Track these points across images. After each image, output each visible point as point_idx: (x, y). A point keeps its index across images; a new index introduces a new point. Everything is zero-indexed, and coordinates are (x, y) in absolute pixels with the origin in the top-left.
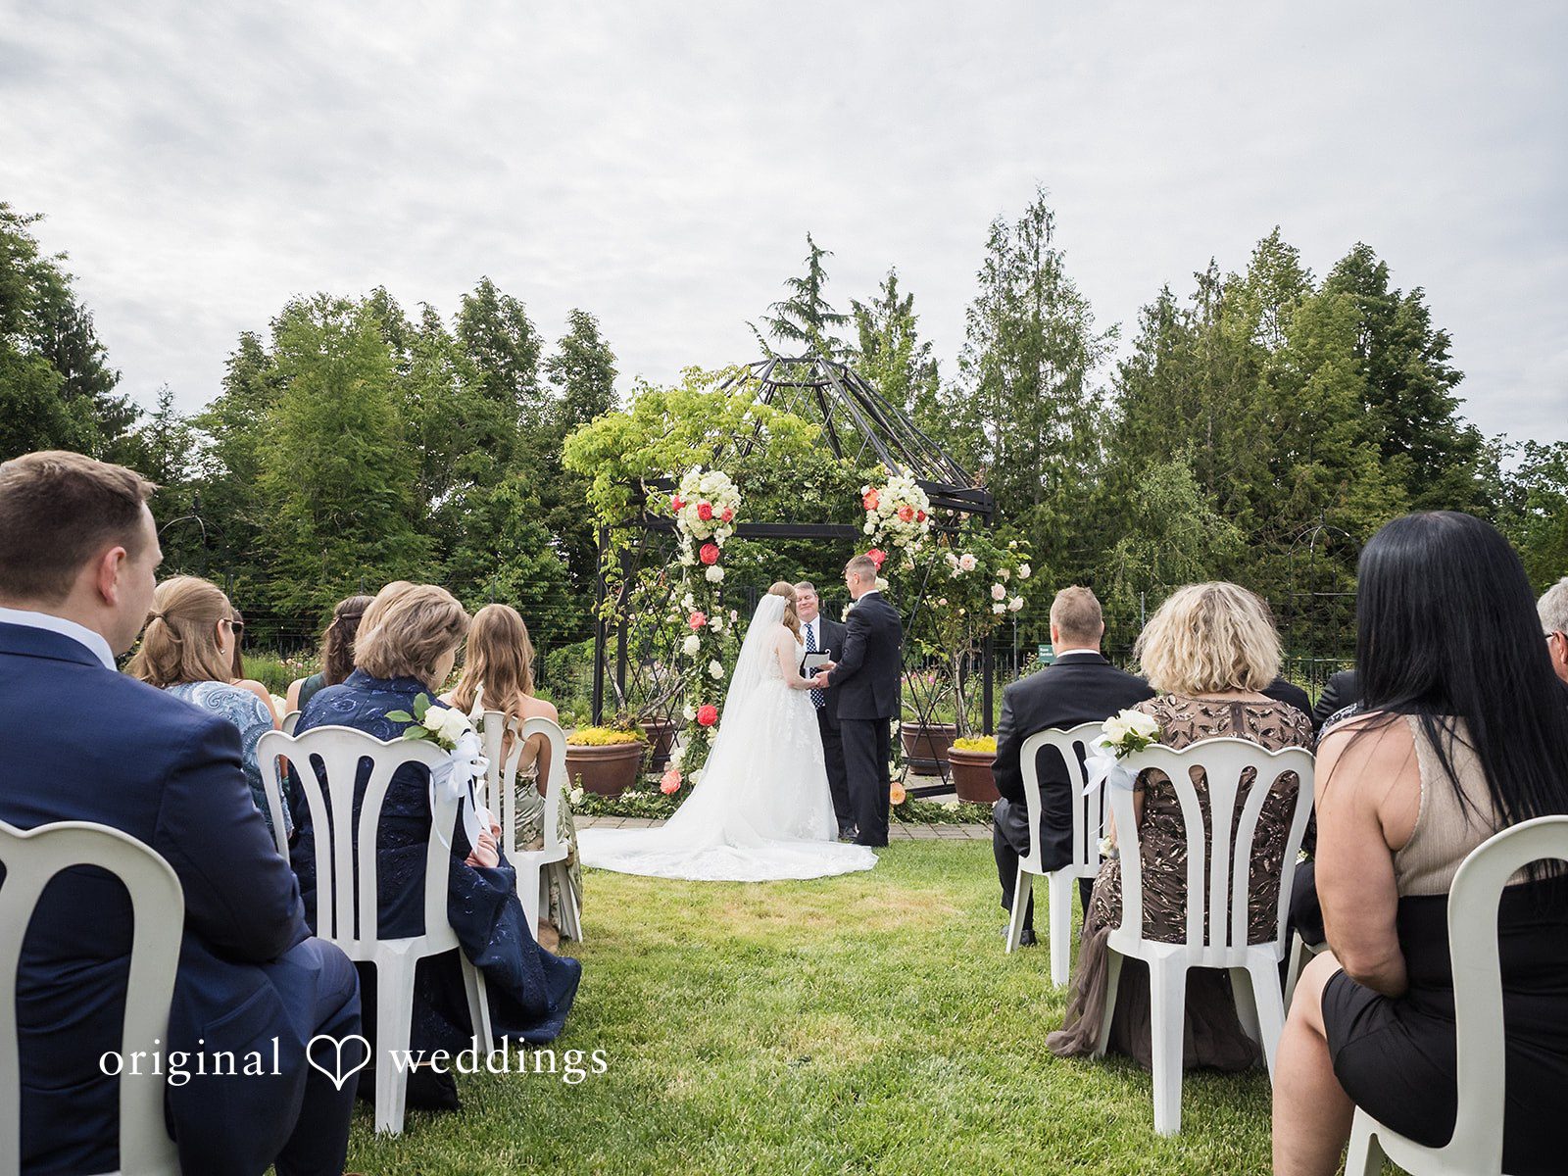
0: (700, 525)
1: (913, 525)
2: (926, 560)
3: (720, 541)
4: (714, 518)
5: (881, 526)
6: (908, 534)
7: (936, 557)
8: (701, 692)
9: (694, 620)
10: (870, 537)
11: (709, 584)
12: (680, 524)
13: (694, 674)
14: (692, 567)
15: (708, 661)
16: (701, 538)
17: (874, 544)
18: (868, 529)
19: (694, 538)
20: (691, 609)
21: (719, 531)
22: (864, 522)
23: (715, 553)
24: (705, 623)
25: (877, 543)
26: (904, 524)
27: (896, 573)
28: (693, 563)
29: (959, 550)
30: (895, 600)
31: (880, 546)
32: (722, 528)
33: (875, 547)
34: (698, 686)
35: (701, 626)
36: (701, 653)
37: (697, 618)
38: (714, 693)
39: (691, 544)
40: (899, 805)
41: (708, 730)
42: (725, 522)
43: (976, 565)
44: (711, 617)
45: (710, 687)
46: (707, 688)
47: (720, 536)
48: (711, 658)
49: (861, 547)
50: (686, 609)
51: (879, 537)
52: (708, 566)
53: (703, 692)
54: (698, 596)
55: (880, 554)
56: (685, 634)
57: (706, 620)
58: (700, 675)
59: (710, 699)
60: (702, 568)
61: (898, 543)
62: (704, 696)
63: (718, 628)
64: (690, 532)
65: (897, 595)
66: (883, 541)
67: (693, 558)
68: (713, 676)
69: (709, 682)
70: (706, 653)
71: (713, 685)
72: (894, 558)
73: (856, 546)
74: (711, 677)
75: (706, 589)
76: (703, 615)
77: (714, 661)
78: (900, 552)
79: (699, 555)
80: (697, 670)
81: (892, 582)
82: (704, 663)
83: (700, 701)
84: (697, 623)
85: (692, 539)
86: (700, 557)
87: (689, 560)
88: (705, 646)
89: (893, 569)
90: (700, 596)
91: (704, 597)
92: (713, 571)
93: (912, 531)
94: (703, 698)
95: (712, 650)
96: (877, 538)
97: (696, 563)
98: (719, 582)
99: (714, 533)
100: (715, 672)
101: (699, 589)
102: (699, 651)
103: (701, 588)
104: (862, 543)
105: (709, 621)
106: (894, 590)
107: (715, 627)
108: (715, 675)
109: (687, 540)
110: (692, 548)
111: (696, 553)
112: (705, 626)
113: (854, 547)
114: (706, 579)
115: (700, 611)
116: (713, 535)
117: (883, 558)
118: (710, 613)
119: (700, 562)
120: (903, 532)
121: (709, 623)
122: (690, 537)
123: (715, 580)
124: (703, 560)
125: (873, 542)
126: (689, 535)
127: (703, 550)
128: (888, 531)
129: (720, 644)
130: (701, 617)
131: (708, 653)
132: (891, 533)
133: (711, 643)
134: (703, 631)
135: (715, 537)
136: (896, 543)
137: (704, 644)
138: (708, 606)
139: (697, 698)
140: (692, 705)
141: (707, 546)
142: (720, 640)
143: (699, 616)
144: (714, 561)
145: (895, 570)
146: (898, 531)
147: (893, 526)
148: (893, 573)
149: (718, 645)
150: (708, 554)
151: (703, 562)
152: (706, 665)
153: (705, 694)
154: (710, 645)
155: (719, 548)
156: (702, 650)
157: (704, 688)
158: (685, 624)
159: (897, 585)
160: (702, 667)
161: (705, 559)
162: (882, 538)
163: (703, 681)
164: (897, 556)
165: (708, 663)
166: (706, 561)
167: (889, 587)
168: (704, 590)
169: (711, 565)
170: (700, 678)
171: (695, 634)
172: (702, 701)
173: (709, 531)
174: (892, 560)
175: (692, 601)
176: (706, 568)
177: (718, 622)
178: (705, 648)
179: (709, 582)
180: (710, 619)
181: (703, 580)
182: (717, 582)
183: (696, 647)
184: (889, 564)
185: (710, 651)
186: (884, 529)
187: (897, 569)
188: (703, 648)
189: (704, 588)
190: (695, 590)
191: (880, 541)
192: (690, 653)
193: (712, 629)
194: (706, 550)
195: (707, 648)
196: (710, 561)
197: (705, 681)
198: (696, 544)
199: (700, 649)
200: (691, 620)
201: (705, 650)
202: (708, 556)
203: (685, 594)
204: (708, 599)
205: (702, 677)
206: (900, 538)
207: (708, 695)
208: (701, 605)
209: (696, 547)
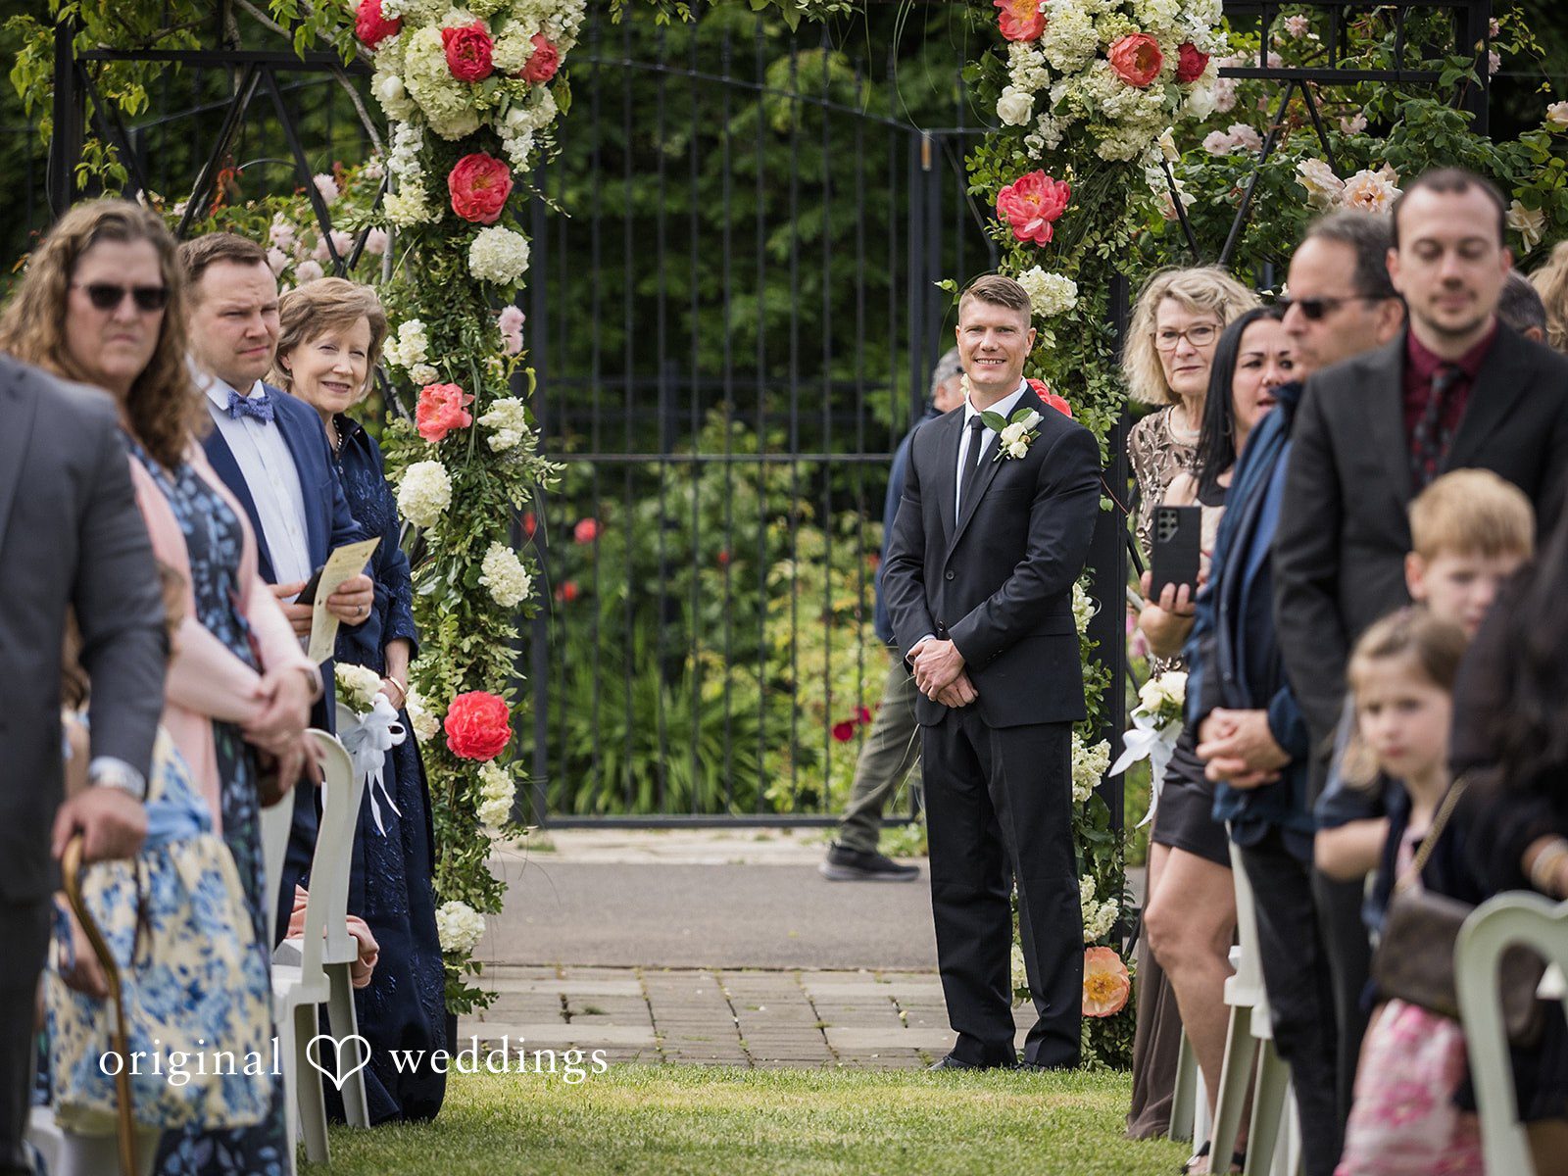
0: (450, 97)
1: (1159, 94)
3: (519, 150)
4: (499, 73)
5: (1056, 95)
6: (1145, 125)
8: (455, 648)
9: (428, 409)
10: (1021, 131)
11: (481, 288)
12: (385, 87)
13: (429, 587)
14: (419, 232)
15: (479, 547)
16: (454, 132)
17: (1033, 153)
18: (1013, 104)
19: (431, 137)
20: (420, 373)
21: (518, 116)
22: (998, 82)
23: (496, 185)
24: (467, 420)
26: (1131, 93)
27: (1104, 250)
28: (425, 215)
30: (1106, 340)
31: (1052, 161)
32: (525, 104)
33: (1035, 165)
34: (447, 633)
35: (453, 430)
36: (455, 517)
37: (446, 405)
38: (499, 652)
39: (417, 154)
40: (1109, 1020)
41: (481, 773)
42: (535, 82)
44: (487, 399)
45: (483, 632)
46: (474, 638)
47: (517, 134)
48: (489, 537)
49: (990, 160)
50: (401, 371)
51: (1049, 132)
52: (470, 228)
53: (462, 650)
54: (441, 326)
55: (1052, 189)
56: (399, 454)
57: (470, 409)
58: (452, 594)
59: (484, 674)
60: (455, 235)
61: (1112, 154)
62: (468, 662)
63: (512, 436)
64: (417, 115)
65: (1110, 323)
66: (1062, 144)
67: (426, 199)
68: (495, 597)
69: (483, 617)
70: (472, 519)
71: (498, 629)
72: (1102, 199)
73: (972, 155)
74: (490, 598)
75: (471, 307)
76: (460, 395)
77: (496, 545)
78: (1122, 180)
79: (447, 188)
80: (440, 578)
81: (1094, 280)
82: (464, 553)
83: (453, 680)
84: (442, 422)
85: (423, 140)
86: (448, 199)
87: (414, 207)
88: (467, 497)
89: (1097, 235)
90: (447, 328)
91: (464, 332)
92: (494, 244)
93: (1159, 116)
94: (464, 670)
95: (491, 511)
96: (1044, 134)
97: (435, 216)
98: (511, 282)
99: (497, 121)
100: (505, 582)
101: (445, 304)
102: (448, 514)
103: (451, 300)
104: (994, 146)
105: (480, 414)
106: (1100, 308)
107: (501, 432)
108: (502, 594)
109: (406, 144)
110: (423, 167)
111: (436, 184)
112: (467, 431)
113: (967, 158)
114: (469, 271)
115: (450, 382)
116: (495, 127)
117: (1061, 203)
118: (482, 385)
119: (449, 212)
120: (1127, 118)
121: (483, 420)
122: (418, 133)
123: (500, 273)
124: (458, 208)
125: (1031, 148)
126: (413, 125)
127: (460, 174)
128: (1077, 116)
129: (517, 490)
130: (456, 399)
131: (478, 520)
132: (1087, 121)
133: (489, 484)
134: (459, 446)
135: (500, 131)
136: (1106, 150)
137: (463, 491)
138: (476, 360)
139: (445, 667)
140: (423, 691)
141: (471, 160)
142: (517, 474)
143: (448, 399)
144: (494, 209)
145: (1106, 241)
146: (1109, 117)
147: (1094, 100)
148: (1098, 254)
149: (509, 491)
150: (478, 190)
151: (456, 211)
152: (473, 561)
153: (469, 655)
154: (486, 495)
155: (515, 171)
156: (459, 508)
157: (464, 637)
158: (393, 419)
159: (1109, 291)
160: (459, 566)
161: (466, 206)
162: (1061, 132)
163: (463, 614)
164: (1113, 192)
165: (477, 553)
166: (468, 212)
167: (1083, 299)
168: (463, 310)
169: (485, 226)
170: (453, 603)
171: (434, 455)
172: (460, 679)
173: (480, 113)
174: (1095, 207)
175: (423, 344)
176: (469, 235)
177: (512, 415)
178: (470, 504)
179: (479, 281)
180: (484, 408)
181: (461, 277)
182: (506, 280)
183: (439, 501)
184: (1084, 220)
185: (486, 515)
186: (1064, 106)
187: (1111, 237)
188: (460, 504)
189: (461, 303)
190: (430, 306)
191: (1052, 145)
192: (418, 520)
193: (491, 440)
194: (468, 174)
195: (476, 503)
196: (482, 212)
197: (469, 615)
198: (435, 153)
199: (451, 505)
200: (422, 408)
201: (469, 511)
202: (476, 197)
203: (396, 322)
204: (478, 338)
205: (459, 601)
206: (1121, 136)
207: (480, 659)
208: (455, 360)
209: (433, 162)
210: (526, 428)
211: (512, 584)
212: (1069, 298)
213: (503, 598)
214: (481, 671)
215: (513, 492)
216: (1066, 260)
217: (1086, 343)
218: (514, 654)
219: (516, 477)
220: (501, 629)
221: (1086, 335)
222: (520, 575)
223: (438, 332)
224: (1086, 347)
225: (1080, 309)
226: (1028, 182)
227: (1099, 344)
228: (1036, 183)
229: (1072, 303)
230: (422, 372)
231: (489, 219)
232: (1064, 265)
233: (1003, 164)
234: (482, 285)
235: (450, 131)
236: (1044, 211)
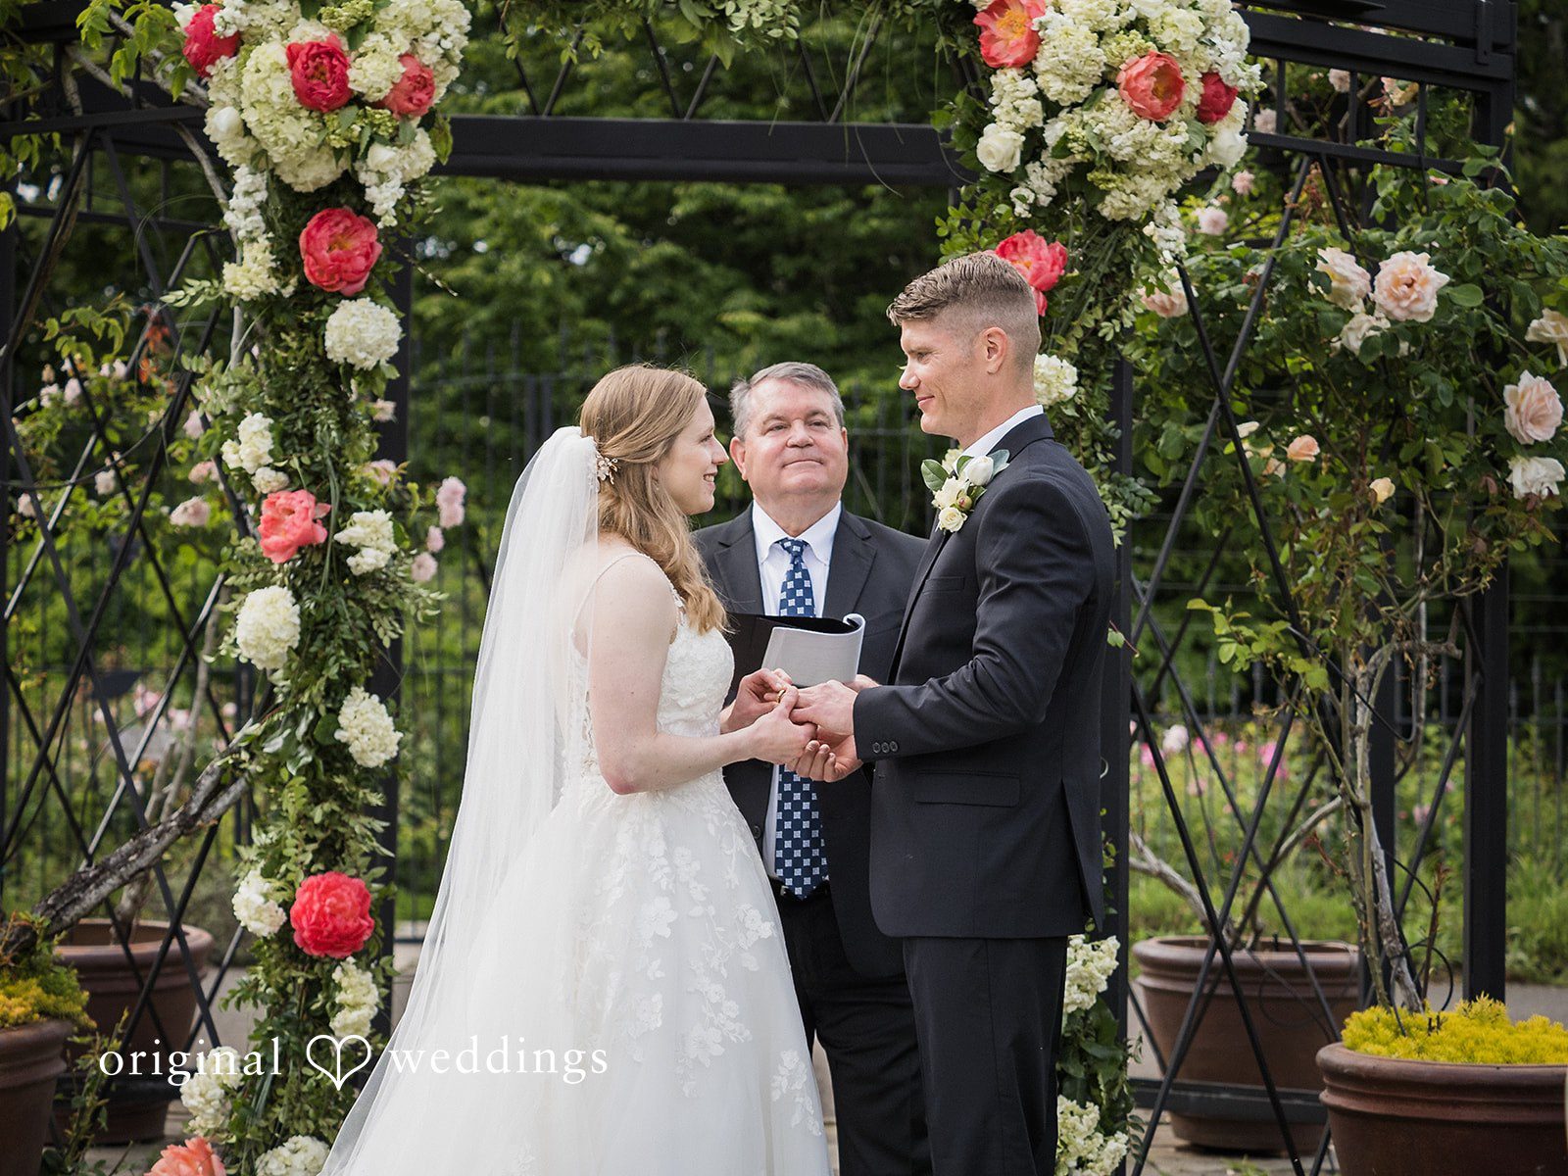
0: (298, 130)
1: (1180, 133)
2: (1236, 276)
3: (384, 198)
4: (358, 100)
5: (1052, 134)
6: (1161, 171)
7: (1276, 265)
8: (304, 818)
9: (274, 522)
10: (1005, 181)
11: (338, 375)
12: (220, 122)
13: (276, 744)
14: (266, 306)
15: (336, 692)
16: (307, 181)
17: (1021, 209)
18: (998, 146)
19: (279, 186)
20: (265, 479)
21: (381, 155)
22: (979, 120)
23: (360, 247)
24: (321, 534)
25: (1034, 207)
26: (1145, 130)
27: (1108, 330)
28: (273, 285)
29: (1375, 235)
30: (1106, 443)
31: (1047, 219)
32: (392, 140)
33: (1024, 224)
34: (293, 799)
35: (304, 548)
36: (306, 656)
37: (291, 515)
38: (358, 824)
39: (262, 207)
41: (337, 975)
42: (405, 115)
43: (1443, 299)
44: (347, 510)
45: (339, 798)
46: (327, 806)
47: (382, 177)
48: (347, 680)
49: (966, 223)
50: (245, 477)
51: (1040, 183)
52: (329, 301)
53: (312, 819)
54: (293, 422)
55: (1045, 252)
56: (242, 580)
57: (326, 521)
58: (303, 751)
59: (342, 851)
60: (310, 310)
61: (1120, 209)
62: (320, 835)
63: (376, 558)
64: (259, 159)
65: (1112, 423)
66: (1057, 201)
67: (274, 265)
68: (355, 756)
69: (338, 780)
70: (326, 658)
71: (357, 792)
72: (1103, 269)
73: (945, 217)
74: (349, 758)
75: (327, 396)
76: (312, 504)
77: (358, 691)
78: (1128, 245)
79: (299, 252)
80: (288, 731)
81: (1095, 368)
82: (318, 700)
83: (301, 858)
84: (290, 537)
85: (267, 189)
86: (300, 265)
87: (257, 274)
88: (321, 632)
89: (1098, 313)
90: (300, 424)
91: (318, 427)
92: (355, 319)
93: (1179, 159)
94: (314, 846)
95: (350, 648)
96: (1035, 187)
97: (284, 286)
98: (377, 366)
99: (357, 165)
100: (366, 738)
101: (298, 395)
102: (298, 651)
103: (306, 390)
104: (972, 205)
105: (339, 529)
106: (1103, 403)
107: (364, 551)
108: (363, 751)
109: (247, 194)
110: (270, 226)
111: (285, 246)
112: (321, 549)
113: (938, 221)
114: (325, 353)
115: (301, 487)
116: (356, 173)
117: (1057, 268)
118: (343, 493)
119: (303, 283)
120: (1141, 161)
121: (340, 537)
122: (261, 180)
123: (362, 355)
124: (311, 273)
125: (1018, 203)
126: (255, 170)
127: (314, 232)
128: (1078, 157)
129: (385, 622)
130: (307, 509)
131: (332, 659)
132: (1090, 166)
133: (348, 616)
134: (314, 569)
135: (363, 178)
136: (1111, 207)
137: (317, 624)
138: (335, 463)
139: (291, 842)
140: (268, 873)
141: (329, 215)
142: (386, 603)
143: (297, 509)
144: (357, 277)
145: (1109, 319)
146: (1119, 158)
147: (1101, 138)
148: (1100, 334)
149: (375, 625)
150: (336, 251)
151: (312, 281)
152: (329, 710)
153: (321, 826)
154: (345, 628)
155: (380, 225)
156: (310, 645)
157: (316, 804)
158: (240, 539)
159: (1112, 381)
160: (311, 716)
161: (322, 271)
162: (1055, 185)
163: (315, 776)
164: (1116, 261)
165: (333, 702)
166: (325, 278)
167: (1082, 390)
168: (318, 400)
169: (346, 298)
170: (302, 762)
171: (283, 581)
172: (309, 857)
173: (338, 153)
174: (1095, 278)
175: (266, 443)
176: (326, 308)
177: (376, 531)
178: (324, 640)
179: (338, 365)
180: (345, 521)
181: (315, 359)
182: (370, 364)
183: (284, 636)
184: (1083, 293)
185: (343, 653)
186: (1063, 148)
187: (1116, 315)
188: (313, 640)
189: (316, 392)
190: (280, 398)
191: (1045, 201)
192: (260, 660)
193: (351, 561)
194: (324, 232)
195: (332, 637)
196: (341, 280)
197: (322, 777)
198: (286, 209)
199: (301, 641)
200: (266, 522)
201: (323, 649)
202: (333, 260)
203: (239, 417)
204: (334, 434)
205: (310, 759)
206: (1129, 187)
207: (336, 831)
208: (306, 460)
209: (282, 220)
210: (395, 548)
211: (376, 740)
212: (1067, 386)
213: (364, 756)
214: (338, 846)
215: (380, 626)
216: (1061, 340)
217: (1083, 444)
218: (379, 825)
219: (383, 606)
220: (361, 795)
221: (1084, 434)
222: (386, 729)
223: (288, 428)
224: (1084, 449)
225: (1079, 401)
226: (1015, 244)
227: (1098, 448)
228: (1025, 245)
229: (1071, 392)
230: (267, 478)
231: (349, 290)
232: (1059, 347)
233: (984, 225)
234: (341, 370)
235: (301, 180)
236: (1035, 277)
